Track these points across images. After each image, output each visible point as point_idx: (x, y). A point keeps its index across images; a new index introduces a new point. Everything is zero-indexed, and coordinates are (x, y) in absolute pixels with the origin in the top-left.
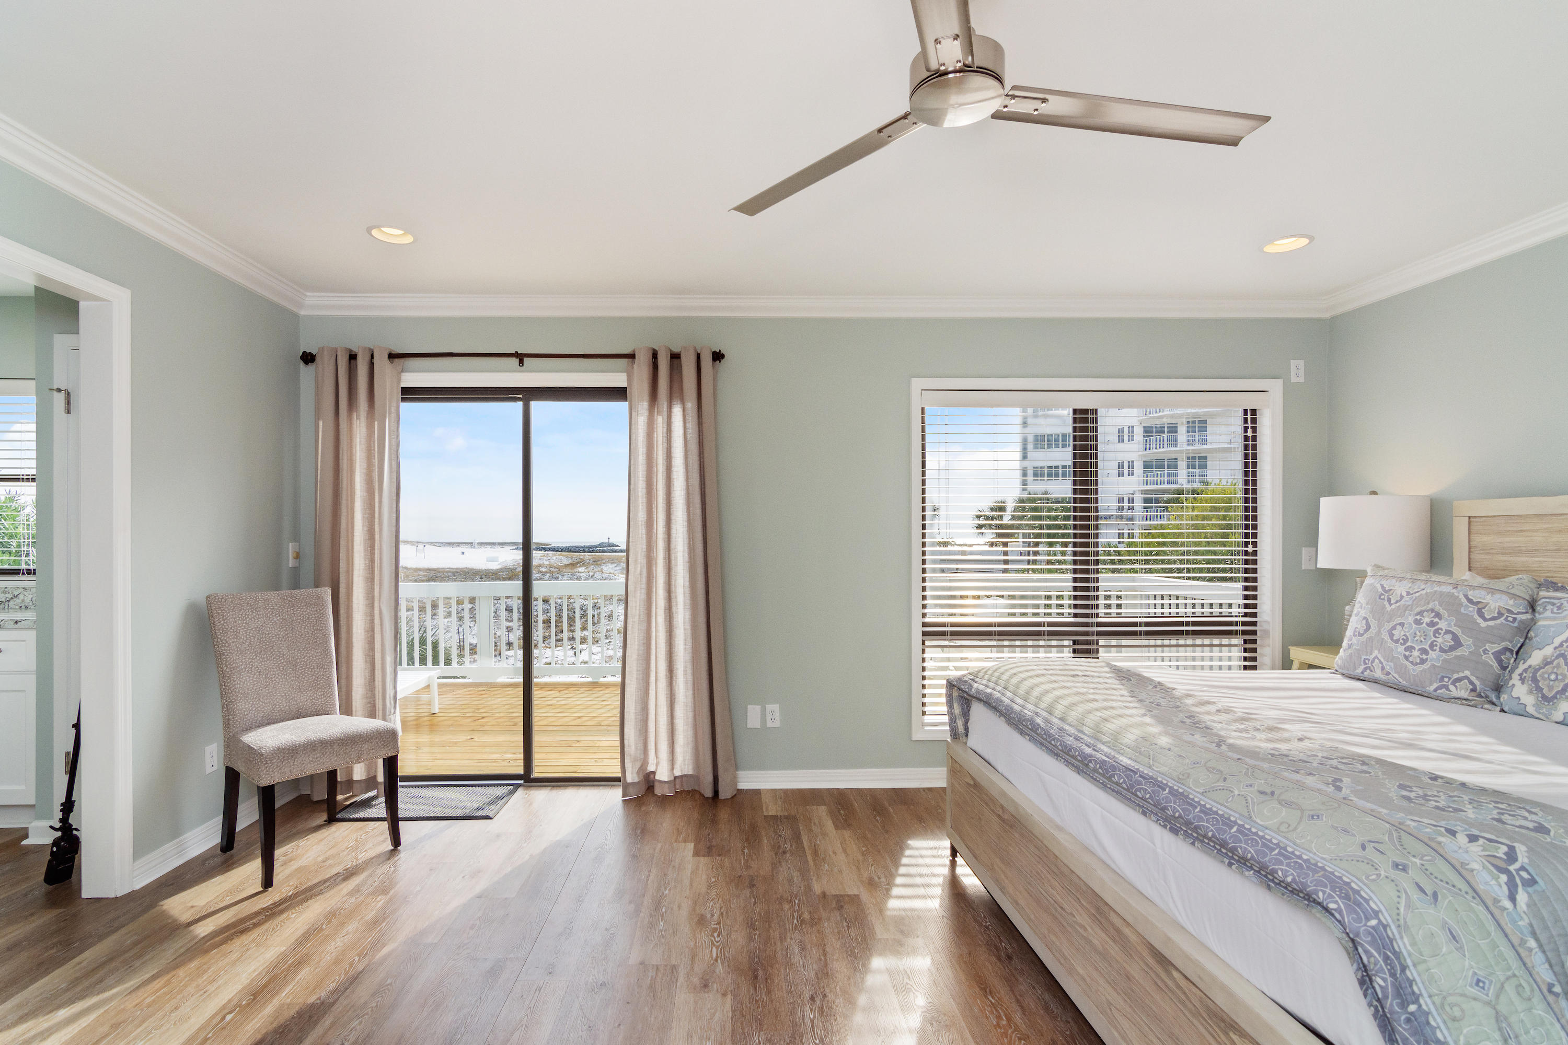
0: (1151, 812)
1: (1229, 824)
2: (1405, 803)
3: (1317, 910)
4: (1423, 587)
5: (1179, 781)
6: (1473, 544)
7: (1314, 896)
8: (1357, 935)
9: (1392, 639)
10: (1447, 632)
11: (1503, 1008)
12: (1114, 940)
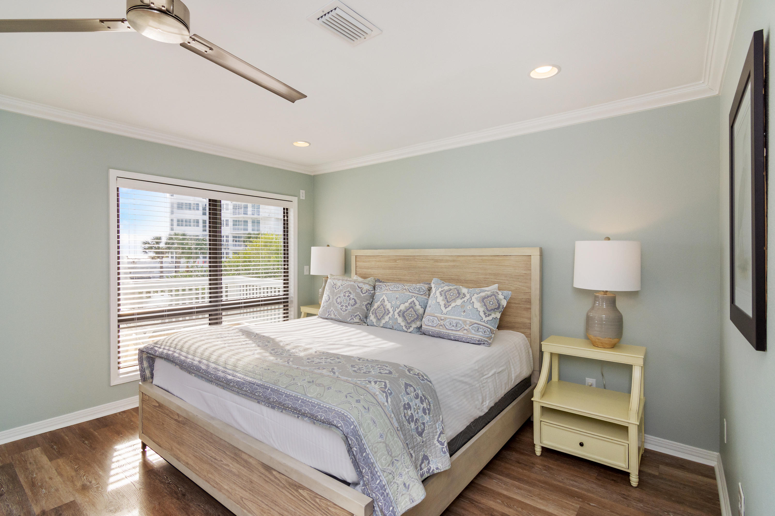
0: (262, 401)
1: (297, 399)
2: (355, 374)
3: (334, 428)
4: (345, 282)
5: (275, 384)
6: (357, 265)
7: (333, 423)
8: (348, 434)
9: (337, 303)
10: (353, 299)
11: (387, 442)
12: (244, 467)
